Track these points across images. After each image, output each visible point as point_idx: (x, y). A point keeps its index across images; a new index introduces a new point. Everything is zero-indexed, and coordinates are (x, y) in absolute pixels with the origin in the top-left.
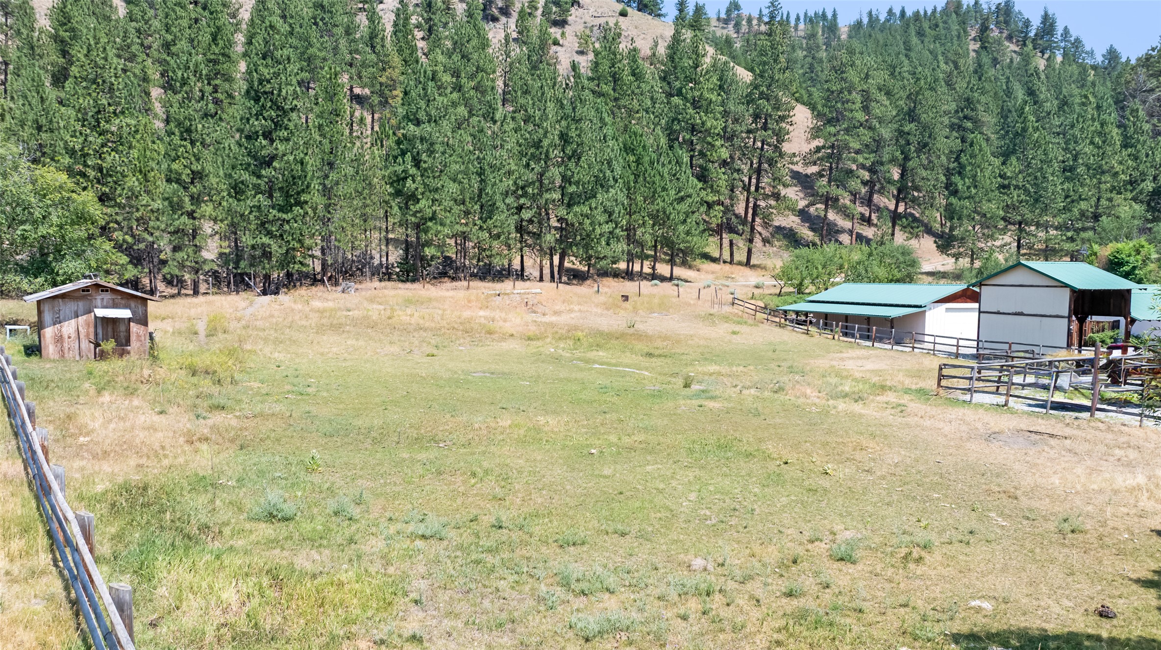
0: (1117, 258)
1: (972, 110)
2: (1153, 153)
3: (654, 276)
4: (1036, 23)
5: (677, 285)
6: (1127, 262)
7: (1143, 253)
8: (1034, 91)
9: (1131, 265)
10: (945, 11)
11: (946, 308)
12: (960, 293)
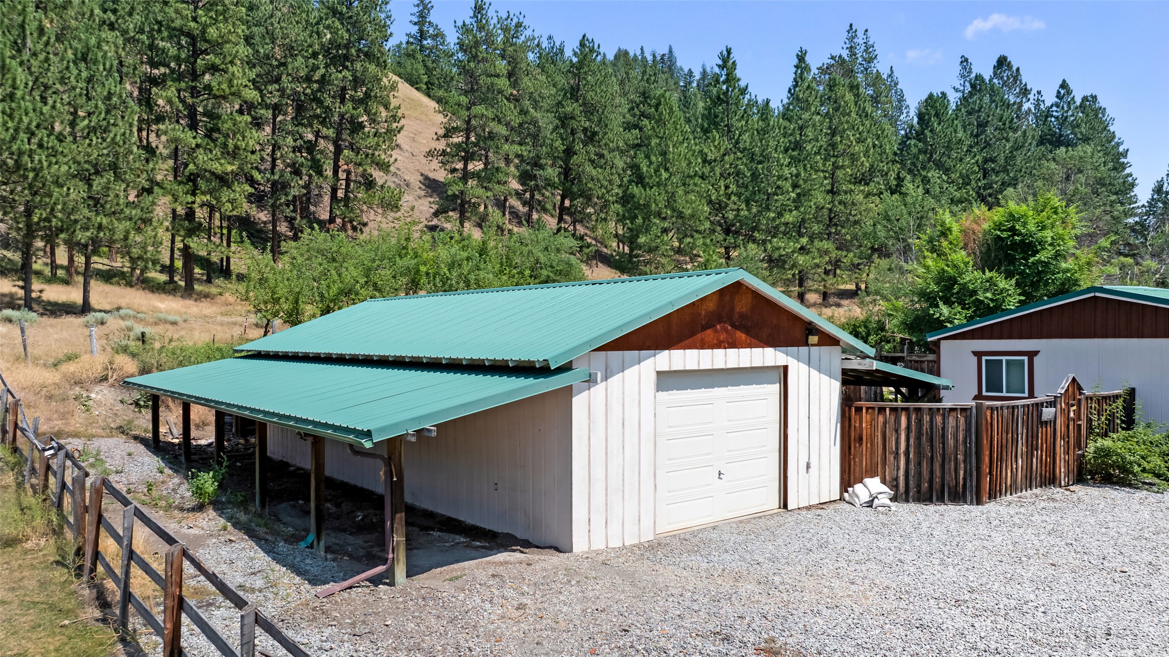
3: (31, 304)
11: (659, 373)
12: (711, 306)
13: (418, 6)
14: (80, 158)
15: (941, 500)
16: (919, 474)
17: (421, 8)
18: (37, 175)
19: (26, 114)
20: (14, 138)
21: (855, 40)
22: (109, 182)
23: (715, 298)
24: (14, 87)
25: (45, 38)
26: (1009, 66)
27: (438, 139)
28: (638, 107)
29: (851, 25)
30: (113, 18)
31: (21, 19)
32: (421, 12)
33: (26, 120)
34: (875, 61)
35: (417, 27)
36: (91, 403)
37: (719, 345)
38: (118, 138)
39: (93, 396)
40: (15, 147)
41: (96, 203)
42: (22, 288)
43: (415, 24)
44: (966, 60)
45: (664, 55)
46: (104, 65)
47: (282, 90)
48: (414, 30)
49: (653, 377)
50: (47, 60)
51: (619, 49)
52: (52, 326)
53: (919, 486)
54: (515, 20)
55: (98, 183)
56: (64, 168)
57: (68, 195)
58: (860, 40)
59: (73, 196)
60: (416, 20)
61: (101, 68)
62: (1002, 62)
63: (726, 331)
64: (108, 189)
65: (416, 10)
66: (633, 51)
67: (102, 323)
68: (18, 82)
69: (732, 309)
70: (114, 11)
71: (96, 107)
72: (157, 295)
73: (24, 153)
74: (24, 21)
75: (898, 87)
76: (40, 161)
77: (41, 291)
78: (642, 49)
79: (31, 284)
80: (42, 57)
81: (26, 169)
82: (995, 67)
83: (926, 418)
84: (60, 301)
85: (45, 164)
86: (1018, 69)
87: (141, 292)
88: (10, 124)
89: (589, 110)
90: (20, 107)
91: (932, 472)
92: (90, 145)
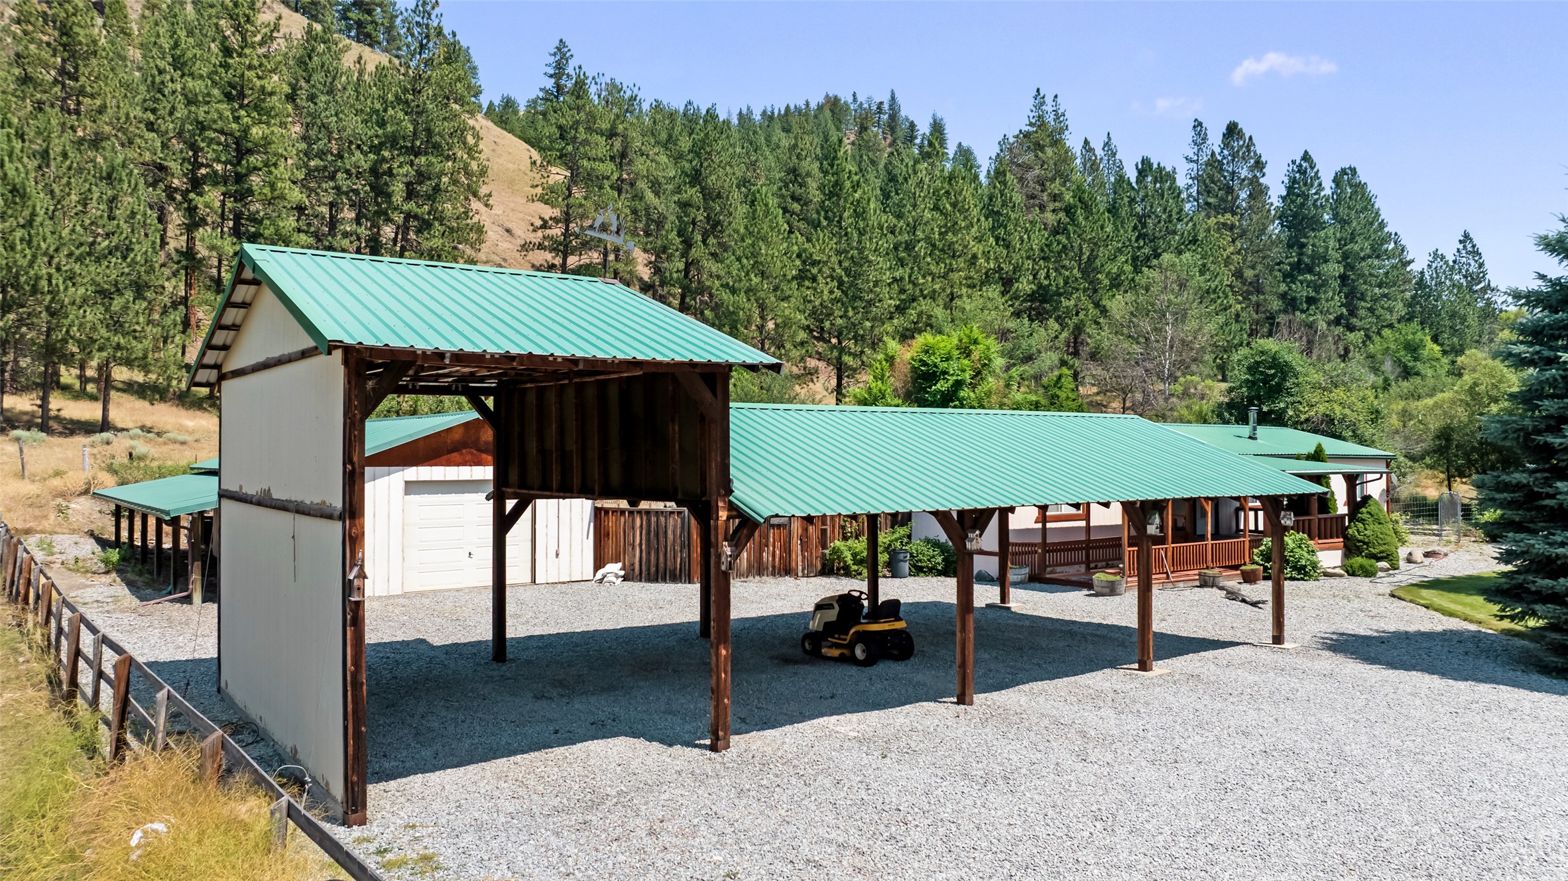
0: (925, 364)
1: (801, 186)
2: (1029, 238)
3: (45, 423)
4: (924, 128)
5: (18, 439)
6: (945, 373)
7: (976, 355)
8: (895, 176)
9: (952, 379)
10: (820, 108)
11: (406, 482)
12: (457, 436)
13: (555, 54)
14: (98, 279)
15: (664, 580)
16: (649, 560)
17: (558, 57)
18: (53, 298)
19: (44, 240)
20: (31, 264)
21: (1044, 107)
22: (128, 302)
23: (461, 431)
24: (33, 214)
25: (68, 163)
26: (1240, 134)
27: (534, 231)
28: (786, 186)
29: (1038, 90)
30: (152, 118)
31: (45, 145)
32: (558, 63)
33: (43, 246)
34: (1066, 133)
35: (553, 81)
36: (70, 511)
37: (464, 464)
38: (139, 258)
39: (72, 506)
40: (32, 272)
41: (116, 325)
42: (40, 406)
43: (551, 76)
44: (1200, 124)
45: (881, 103)
46: (129, 182)
47: (337, 188)
48: (550, 83)
49: (403, 485)
50: (69, 184)
51: (827, 96)
52: (60, 445)
53: (649, 570)
54: (629, 93)
55: (117, 304)
56: (82, 291)
57: (84, 317)
58: (1049, 107)
59: (89, 317)
60: (552, 72)
61: (125, 186)
62: (1232, 131)
63: (472, 454)
64: (127, 308)
65: (552, 60)
66: (845, 97)
67: (108, 443)
68: (38, 209)
69: (478, 439)
70: (154, 111)
71: (118, 226)
72: (191, 412)
73: (41, 278)
74: (48, 147)
75: (1117, 157)
76: (57, 285)
77: (59, 410)
78: (854, 95)
79: (48, 403)
80: (65, 180)
81: (42, 293)
82: (1224, 135)
83: (653, 519)
84: (83, 419)
85: (62, 288)
86: (1251, 138)
87: (174, 408)
88: (27, 251)
89: (710, 195)
90: (38, 234)
91: (658, 559)
92: (108, 267)
